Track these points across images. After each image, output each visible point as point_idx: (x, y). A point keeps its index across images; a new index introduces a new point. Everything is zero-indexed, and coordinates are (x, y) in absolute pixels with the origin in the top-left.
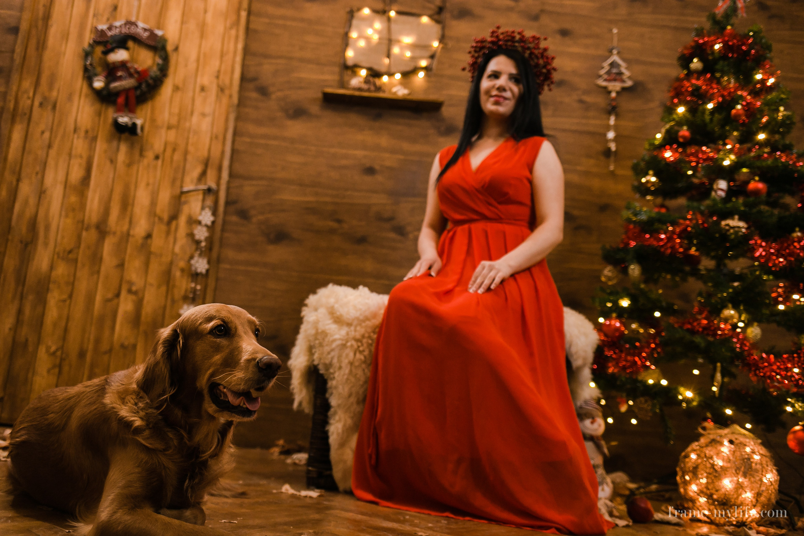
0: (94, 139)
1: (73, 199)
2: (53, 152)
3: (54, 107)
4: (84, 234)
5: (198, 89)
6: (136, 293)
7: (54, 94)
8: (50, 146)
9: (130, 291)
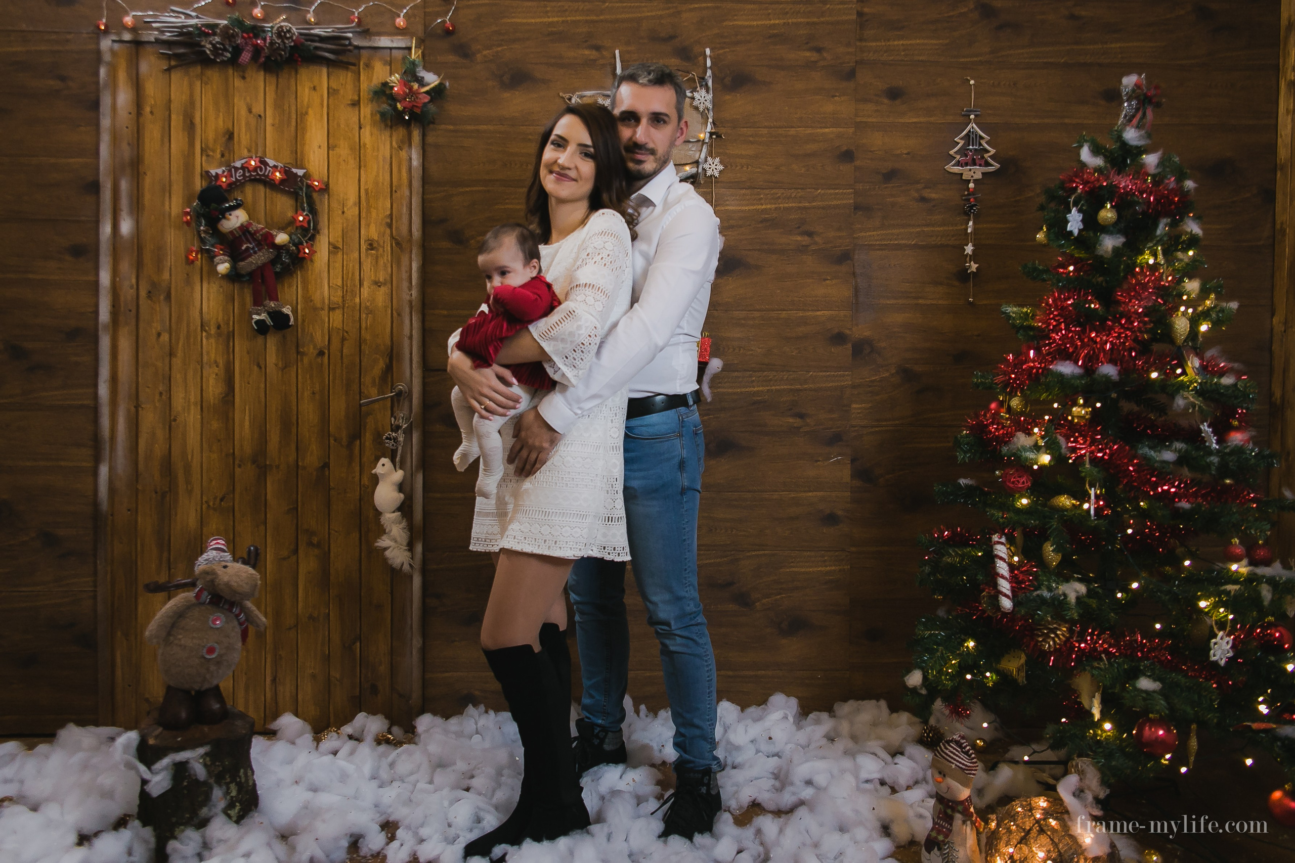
0: (231, 336)
1: (215, 425)
2: (177, 362)
3: (168, 297)
4: (238, 471)
5: (364, 247)
6: (318, 545)
7: (166, 276)
8: (171, 354)
9: (310, 544)
